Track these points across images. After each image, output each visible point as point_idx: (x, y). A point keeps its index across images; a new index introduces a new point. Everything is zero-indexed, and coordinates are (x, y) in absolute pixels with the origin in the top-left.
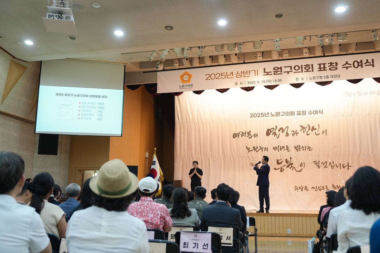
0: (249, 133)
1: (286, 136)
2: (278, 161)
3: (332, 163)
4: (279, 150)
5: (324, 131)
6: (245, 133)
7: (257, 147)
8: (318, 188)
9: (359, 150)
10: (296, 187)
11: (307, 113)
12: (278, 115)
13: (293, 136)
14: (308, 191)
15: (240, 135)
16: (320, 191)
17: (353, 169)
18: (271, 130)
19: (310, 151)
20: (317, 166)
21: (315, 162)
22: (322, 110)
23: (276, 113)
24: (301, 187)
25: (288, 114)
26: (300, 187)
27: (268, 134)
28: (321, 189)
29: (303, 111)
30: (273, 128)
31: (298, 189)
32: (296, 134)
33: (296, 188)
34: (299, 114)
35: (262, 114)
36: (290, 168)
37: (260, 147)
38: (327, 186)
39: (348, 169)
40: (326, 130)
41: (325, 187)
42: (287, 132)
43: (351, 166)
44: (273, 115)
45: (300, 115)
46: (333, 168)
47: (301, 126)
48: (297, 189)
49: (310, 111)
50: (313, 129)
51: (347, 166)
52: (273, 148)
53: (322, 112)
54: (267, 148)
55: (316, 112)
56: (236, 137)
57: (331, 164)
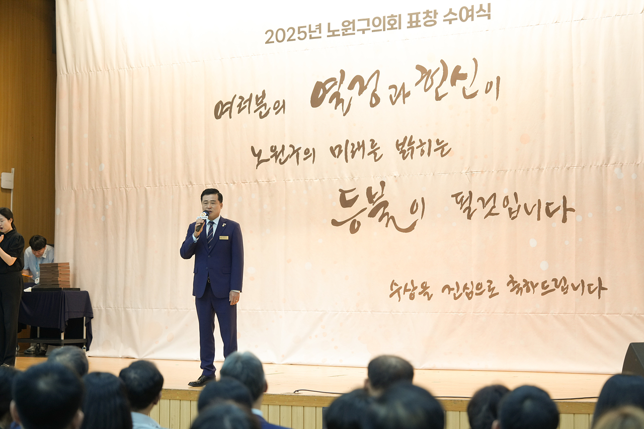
0: (260, 101)
1: (372, 105)
2: (343, 193)
3: (512, 199)
4: (349, 154)
5: (491, 83)
6: (250, 100)
7: (283, 146)
8: (461, 290)
9: (603, 150)
10: (396, 285)
11: (440, 18)
12: (349, 32)
13: (393, 103)
14: (429, 299)
15: (235, 109)
16: (470, 298)
17: (580, 218)
18: (328, 86)
19: (442, 156)
20: (464, 212)
21: (456, 196)
22: (489, 5)
23: (343, 25)
24: (410, 287)
25: (381, 27)
26: (406, 285)
27: (316, 101)
28: (472, 292)
29: (428, 12)
30: (333, 79)
31: (402, 291)
32: (401, 97)
33: (395, 290)
34: (414, 24)
35: (301, 30)
36: (380, 220)
37: (291, 146)
38: (490, 282)
39: (564, 220)
40: (498, 79)
41: (485, 286)
42: (375, 90)
43: (572, 210)
44: (333, 31)
45: (417, 26)
46: (513, 218)
47: (419, 68)
48: (398, 291)
49: (451, 12)
50: (458, 76)
51: (562, 208)
52: (331, 148)
53: (489, 11)
54: (311, 151)
55: (470, 13)
56: (222, 113)
57: (508, 203)
